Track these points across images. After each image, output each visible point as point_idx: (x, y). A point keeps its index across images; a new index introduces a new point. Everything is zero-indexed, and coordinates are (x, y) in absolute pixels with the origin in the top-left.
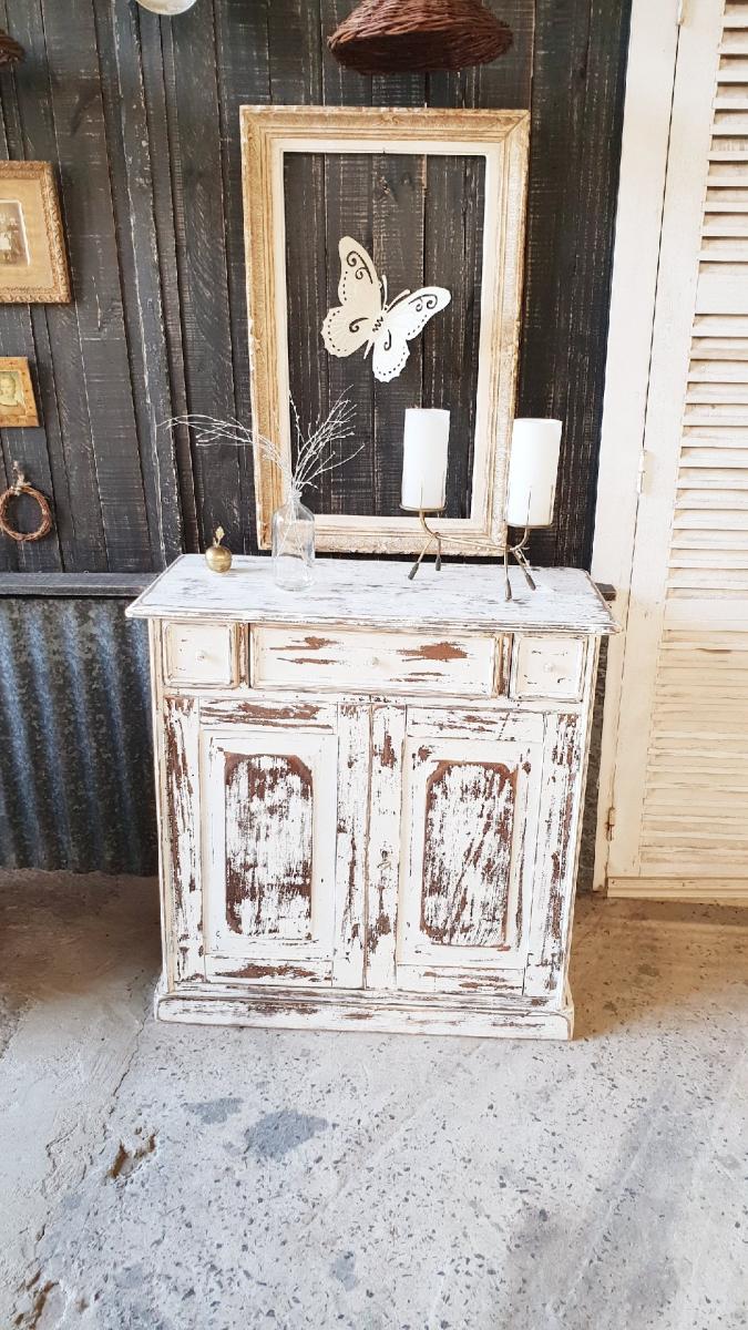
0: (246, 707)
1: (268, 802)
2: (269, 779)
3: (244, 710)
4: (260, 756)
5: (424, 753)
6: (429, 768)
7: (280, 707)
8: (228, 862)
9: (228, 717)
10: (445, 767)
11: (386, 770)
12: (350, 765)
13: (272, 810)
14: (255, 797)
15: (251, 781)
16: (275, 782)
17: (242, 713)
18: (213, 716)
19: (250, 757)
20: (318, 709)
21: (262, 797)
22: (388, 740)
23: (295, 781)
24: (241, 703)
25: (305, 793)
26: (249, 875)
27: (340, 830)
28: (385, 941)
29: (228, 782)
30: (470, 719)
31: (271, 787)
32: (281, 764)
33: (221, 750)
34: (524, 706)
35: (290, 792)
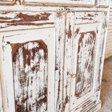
0: (20, 15)
1: (32, 65)
2: (32, 54)
3: (20, 17)
4: (28, 42)
5: (78, 30)
6: (79, 36)
7: (34, 14)
8: (16, 102)
9: (12, 22)
10: (83, 35)
11: (69, 40)
12: (59, 40)
13: (33, 69)
14: (27, 65)
15: (24, 57)
16: (34, 55)
17: (19, 19)
18: (4, 22)
19: (23, 44)
20: (49, 14)
21: (29, 64)
22: (70, 26)
23: (41, 52)
24: (18, 13)
25: (46, 57)
26: (25, 104)
27: (56, 69)
28: (67, 105)
29: (14, 60)
30: (89, 15)
31: (33, 58)
32: (36, 45)
33: (8, 43)
34: (99, 9)
35: (40, 58)
